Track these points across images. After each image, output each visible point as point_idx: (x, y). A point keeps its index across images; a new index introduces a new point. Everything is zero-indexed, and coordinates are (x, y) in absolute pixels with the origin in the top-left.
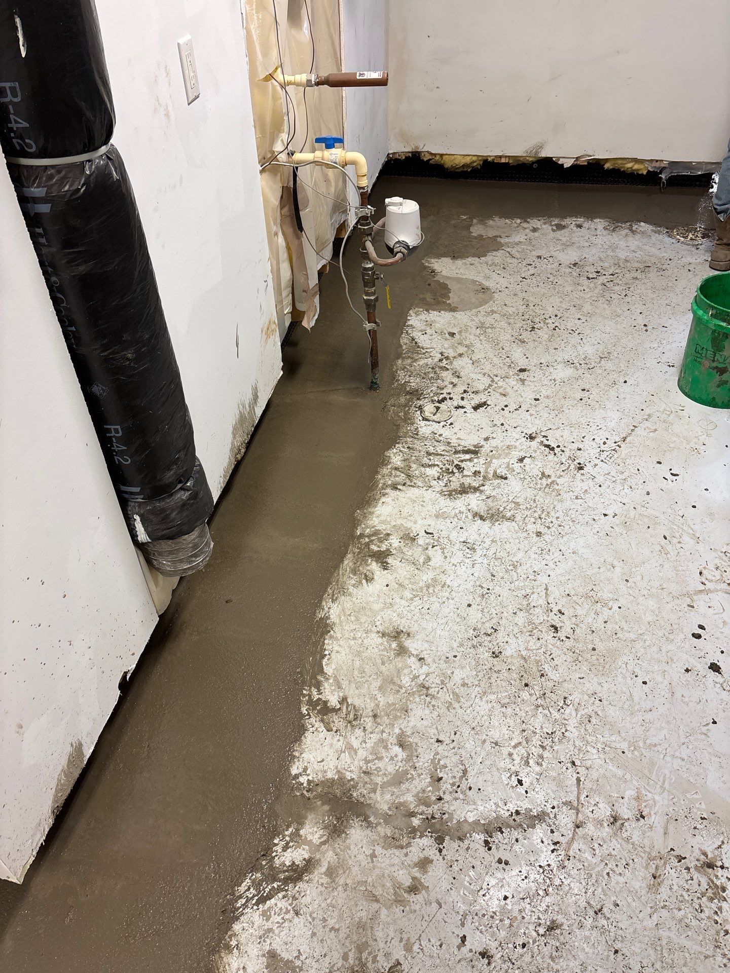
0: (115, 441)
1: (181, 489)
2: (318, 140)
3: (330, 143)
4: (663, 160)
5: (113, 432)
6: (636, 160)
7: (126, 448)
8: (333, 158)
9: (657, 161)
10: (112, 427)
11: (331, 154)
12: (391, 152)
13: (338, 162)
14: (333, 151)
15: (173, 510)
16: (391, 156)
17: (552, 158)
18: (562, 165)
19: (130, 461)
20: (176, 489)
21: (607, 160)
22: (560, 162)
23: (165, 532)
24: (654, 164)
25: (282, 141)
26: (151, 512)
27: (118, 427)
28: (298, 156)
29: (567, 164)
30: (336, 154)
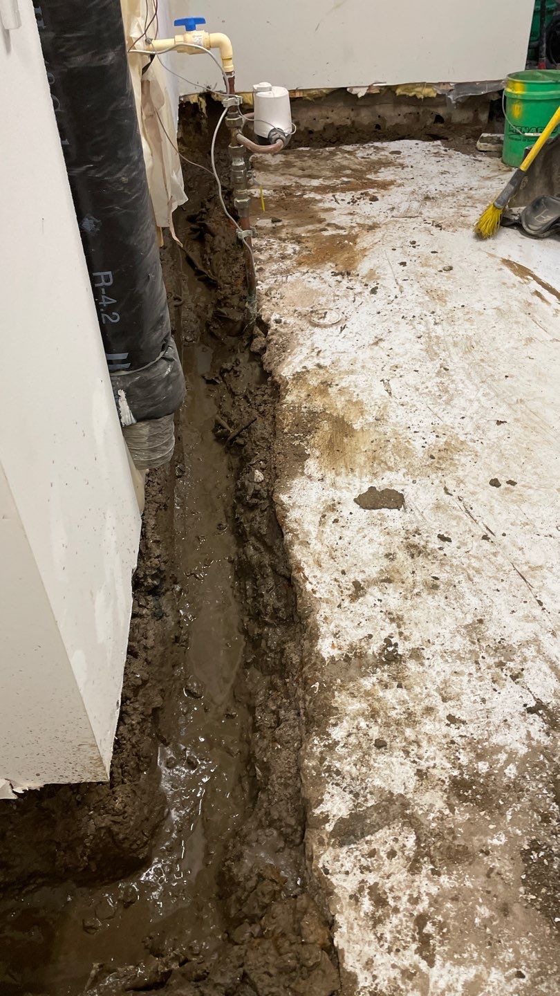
0: (104, 293)
1: (163, 358)
2: (178, 23)
3: (190, 24)
4: (449, 83)
5: (103, 281)
6: (423, 85)
7: (114, 301)
8: (196, 40)
9: (444, 84)
10: (102, 274)
11: (194, 37)
13: (202, 43)
14: (194, 33)
15: (159, 382)
17: (346, 88)
18: (356, 95)
19: (118, 320)
20: (157, 359)
21: (397, 86)
22: (353, 93)
23: (151, 409)
24: (442, 87)
25: (139, 26)
26: (138, 385)
27: (109, 273)
28: (157, 43)
29: (361, 93)
30: (197, 37)
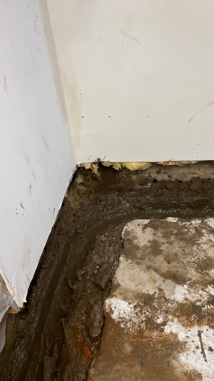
12: (78, 163)
16: (80, 166)
